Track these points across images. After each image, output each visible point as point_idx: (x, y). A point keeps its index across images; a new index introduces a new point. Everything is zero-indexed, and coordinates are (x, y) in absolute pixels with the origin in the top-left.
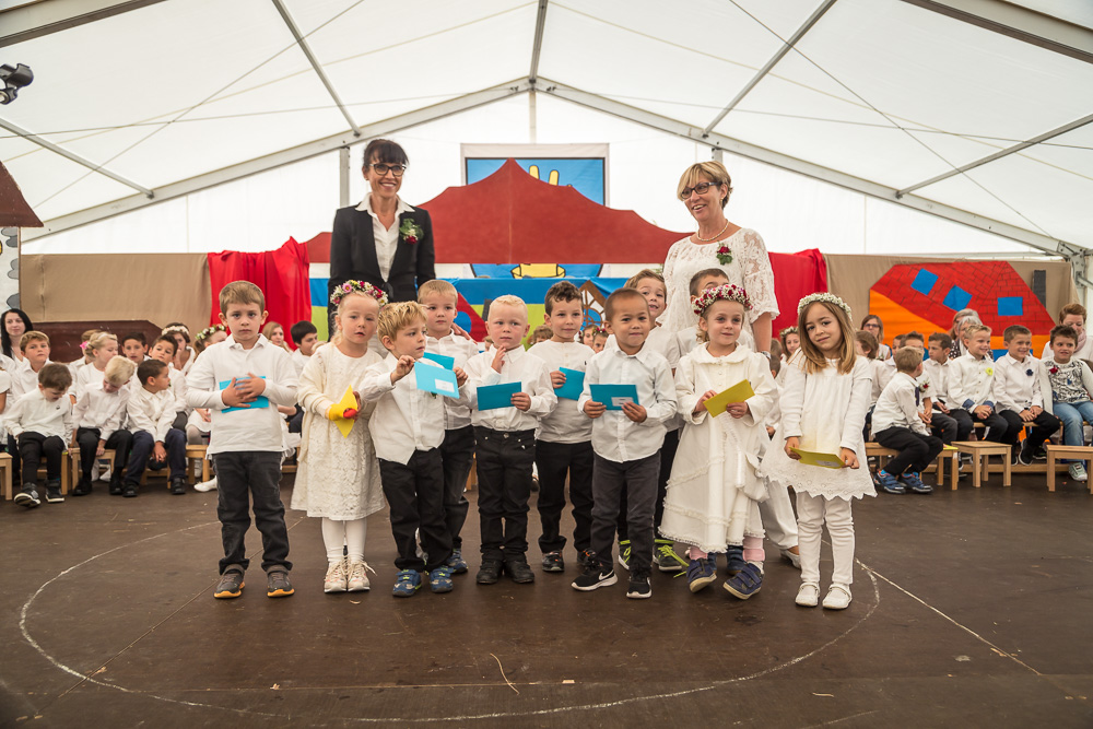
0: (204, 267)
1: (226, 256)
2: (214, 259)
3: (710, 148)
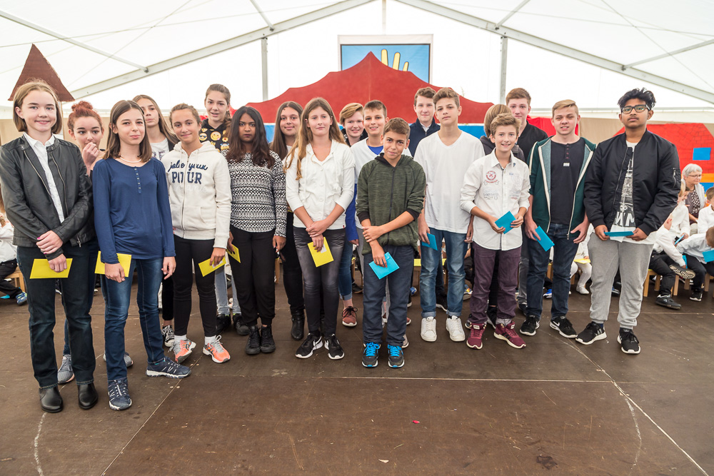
3: (500, 37)
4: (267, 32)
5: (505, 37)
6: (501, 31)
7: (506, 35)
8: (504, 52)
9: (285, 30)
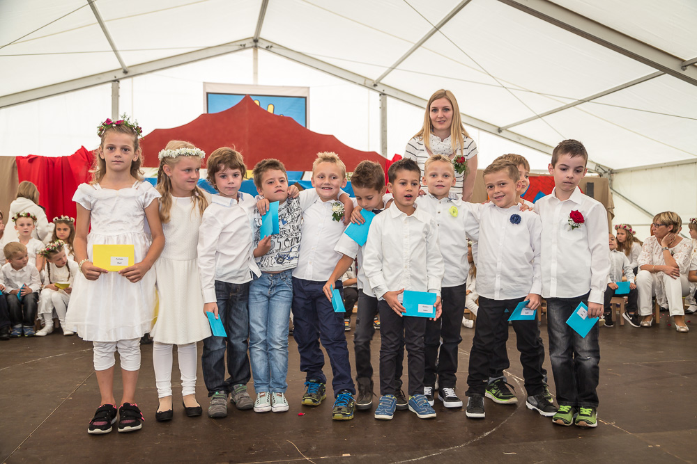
0: (13, 167)
1: (32, 159)
2: (21, 161)
3: (378, 94)
4: (120, 75)
5: (384, 94)
6: (380, 88)
7: (385, 92)
8: (384, 109)
9: (141, 74)
